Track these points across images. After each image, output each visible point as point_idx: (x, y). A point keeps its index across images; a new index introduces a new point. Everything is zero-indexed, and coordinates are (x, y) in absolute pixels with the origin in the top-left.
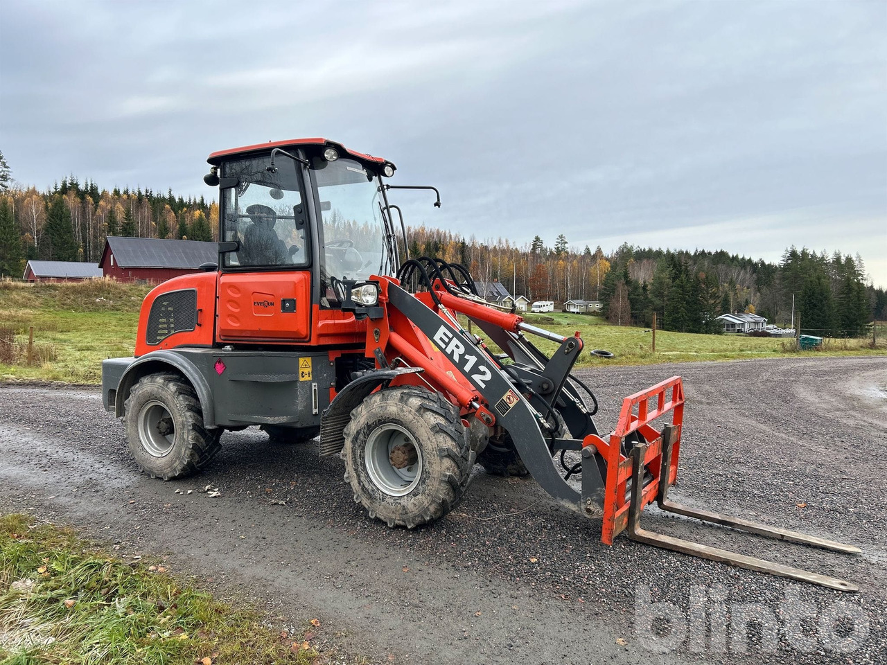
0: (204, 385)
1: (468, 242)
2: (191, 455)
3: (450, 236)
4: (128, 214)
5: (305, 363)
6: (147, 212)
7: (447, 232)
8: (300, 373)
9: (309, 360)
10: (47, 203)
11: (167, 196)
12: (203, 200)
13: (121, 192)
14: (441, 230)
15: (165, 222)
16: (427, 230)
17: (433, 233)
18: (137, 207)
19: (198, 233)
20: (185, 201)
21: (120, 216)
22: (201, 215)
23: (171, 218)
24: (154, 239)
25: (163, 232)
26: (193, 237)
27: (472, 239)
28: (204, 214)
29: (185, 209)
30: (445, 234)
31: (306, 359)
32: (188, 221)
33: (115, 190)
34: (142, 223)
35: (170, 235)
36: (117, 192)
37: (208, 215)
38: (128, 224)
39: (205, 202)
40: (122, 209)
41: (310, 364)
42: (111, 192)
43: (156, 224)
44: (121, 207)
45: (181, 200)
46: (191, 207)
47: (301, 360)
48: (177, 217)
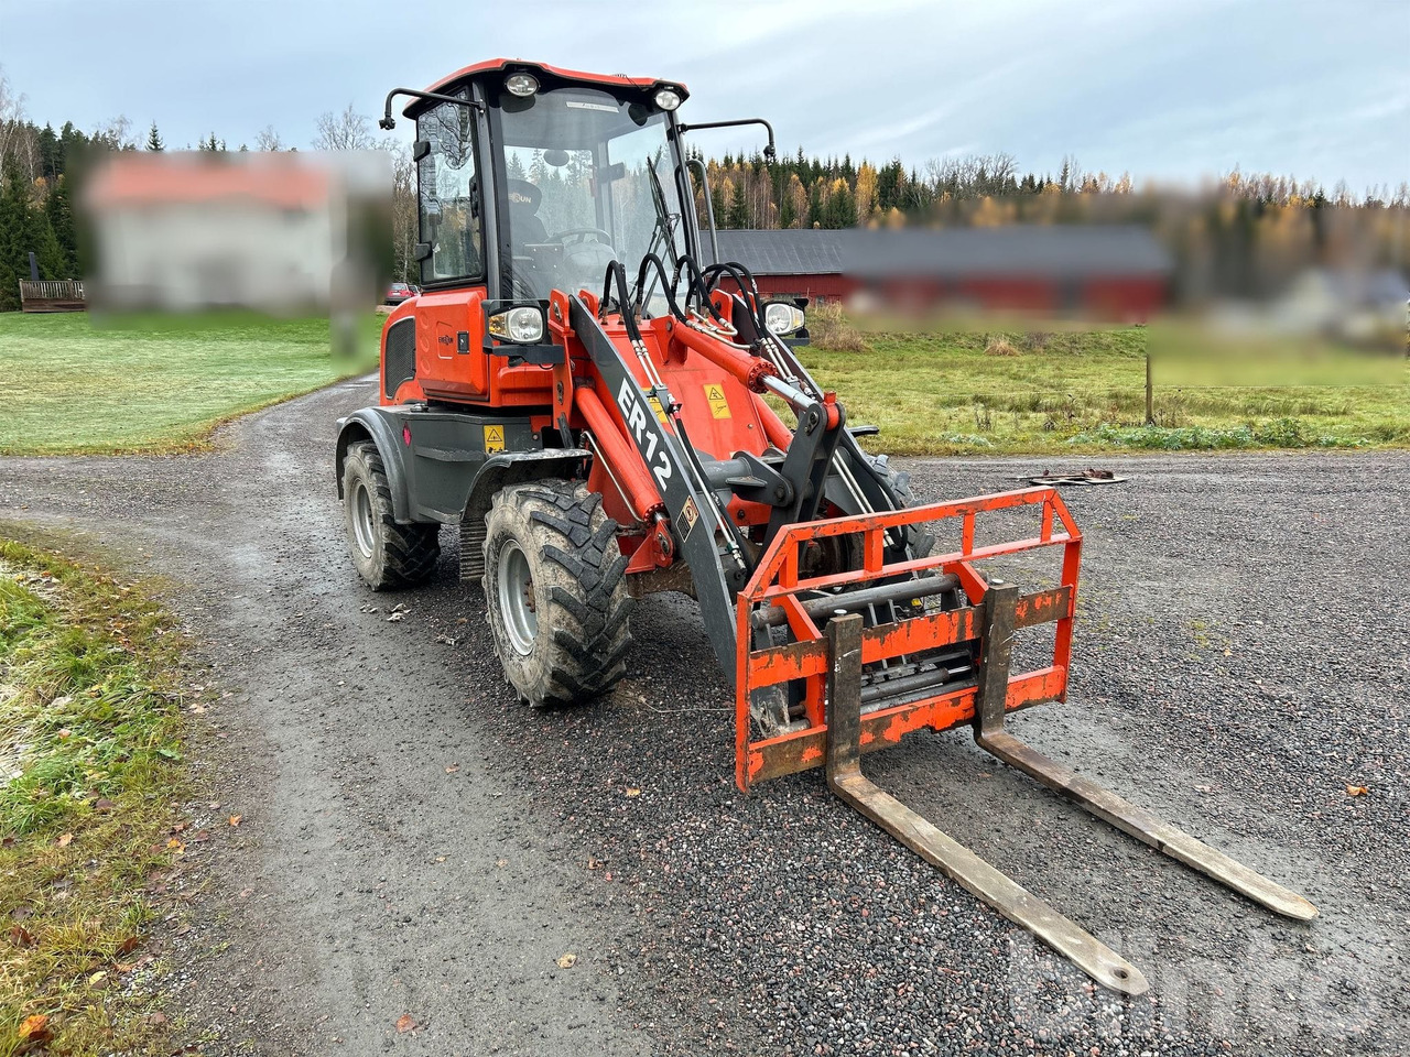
0: (397, 461)
1: (1329, 196)
2: (388, 558)
3: (1294, 187)
4: (738, 194)
5: (494, 434)
6: (766, 188)
7: (1287, 179)
8: (487, 449)
9: (499, 429)
10: (636, 186)
11: (796, 161)
12: (848, 161)
13: (735, 161)
14: (1276, 177)
15: (790, 202)
16: (1245, 180)
17: (1257, 184)
18: (753, 182)
19: (837, 215)
20: (822, 167)
21: (728, 200)
22: (842, 186)
23: (798, 194)
24: (773, 232)
25: (786, 219)
26: (829, 224)
27: (1340, 188)
28: (846, 184)
29: (821, 179)
30: (1282, 184)
31: (495, 427)
32: (823, 198)
33: (726, 158)
34: (759, 205)
35: (795, 221)
36: (728, 161)
37: (853, 185)
38: (738, 210)
39: (851, 165)
40: (732, 187)
41: (502, 435)
42: (721, 162)
43: (778, 206)
44: (730, 184)
45: (816, 164)
46: (829, 174)
47: (488, 429)
48: (808, 192)
